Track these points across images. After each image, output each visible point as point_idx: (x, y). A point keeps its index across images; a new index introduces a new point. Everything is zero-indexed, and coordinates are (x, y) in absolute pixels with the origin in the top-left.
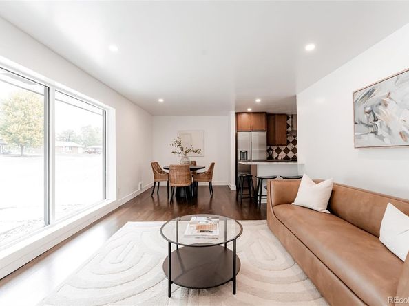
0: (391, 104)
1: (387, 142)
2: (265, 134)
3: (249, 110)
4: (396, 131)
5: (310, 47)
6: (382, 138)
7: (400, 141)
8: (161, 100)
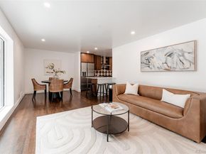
0: (155, 58)
1: (153, 70)
2: (93, 64)
3: (88, 52)
4: (156, 67)
5: (133, 33)
6: (151, 68)
7: (157, 70)
8: (43, 40)
